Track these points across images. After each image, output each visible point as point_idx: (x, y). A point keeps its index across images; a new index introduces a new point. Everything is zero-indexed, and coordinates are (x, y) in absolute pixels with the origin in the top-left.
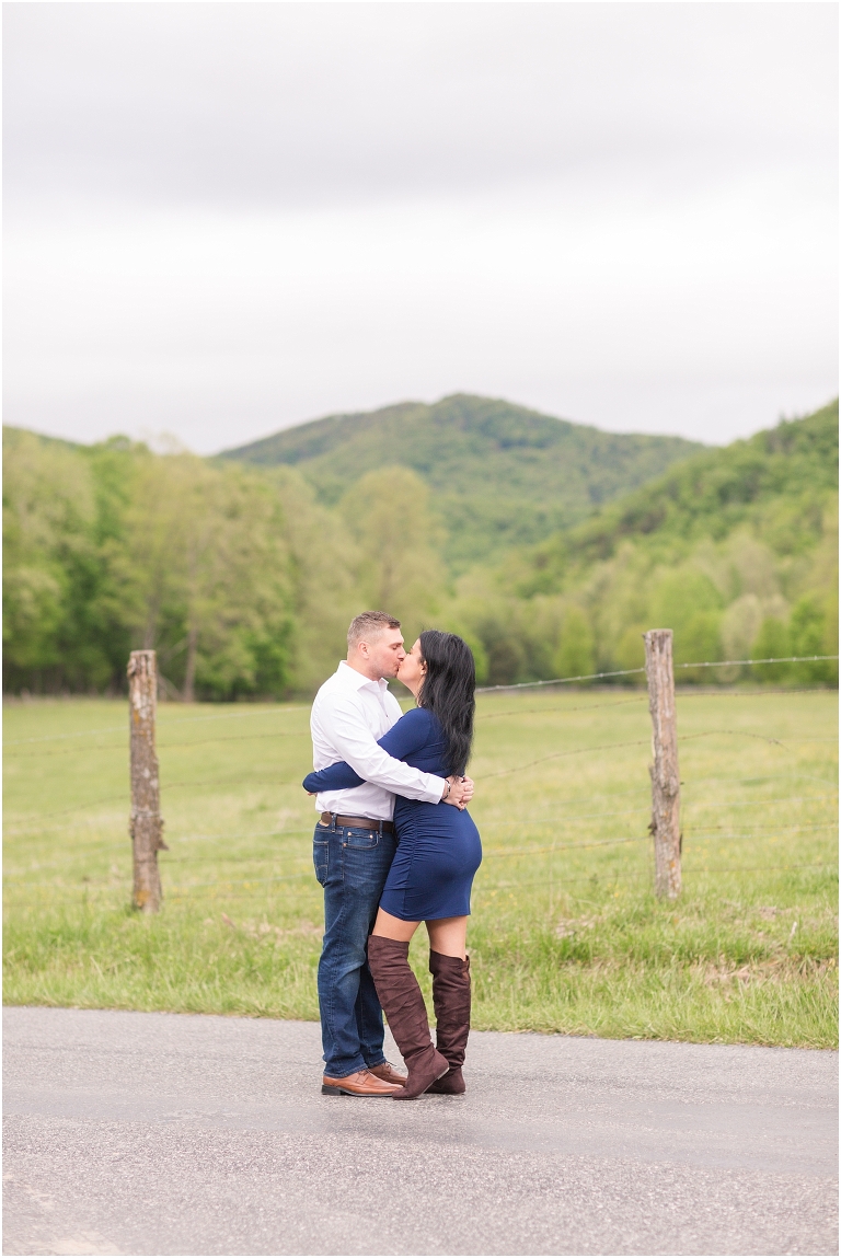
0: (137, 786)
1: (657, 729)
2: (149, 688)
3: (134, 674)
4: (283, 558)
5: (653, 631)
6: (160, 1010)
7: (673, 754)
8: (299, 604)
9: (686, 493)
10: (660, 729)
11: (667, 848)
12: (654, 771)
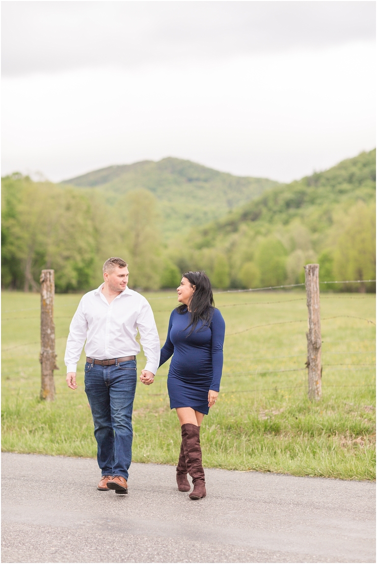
0: (44, 337)
1: (311, 314)
2: (51, 288)
3: (43, 281)
4: (90, 229)
5: (310, 265)
6: (59, 454)
7: (319, 327)
8: (98, 250)
9: (271, 204)
10: (312, 314)
11: (315, 375)
12: (309, 335)
